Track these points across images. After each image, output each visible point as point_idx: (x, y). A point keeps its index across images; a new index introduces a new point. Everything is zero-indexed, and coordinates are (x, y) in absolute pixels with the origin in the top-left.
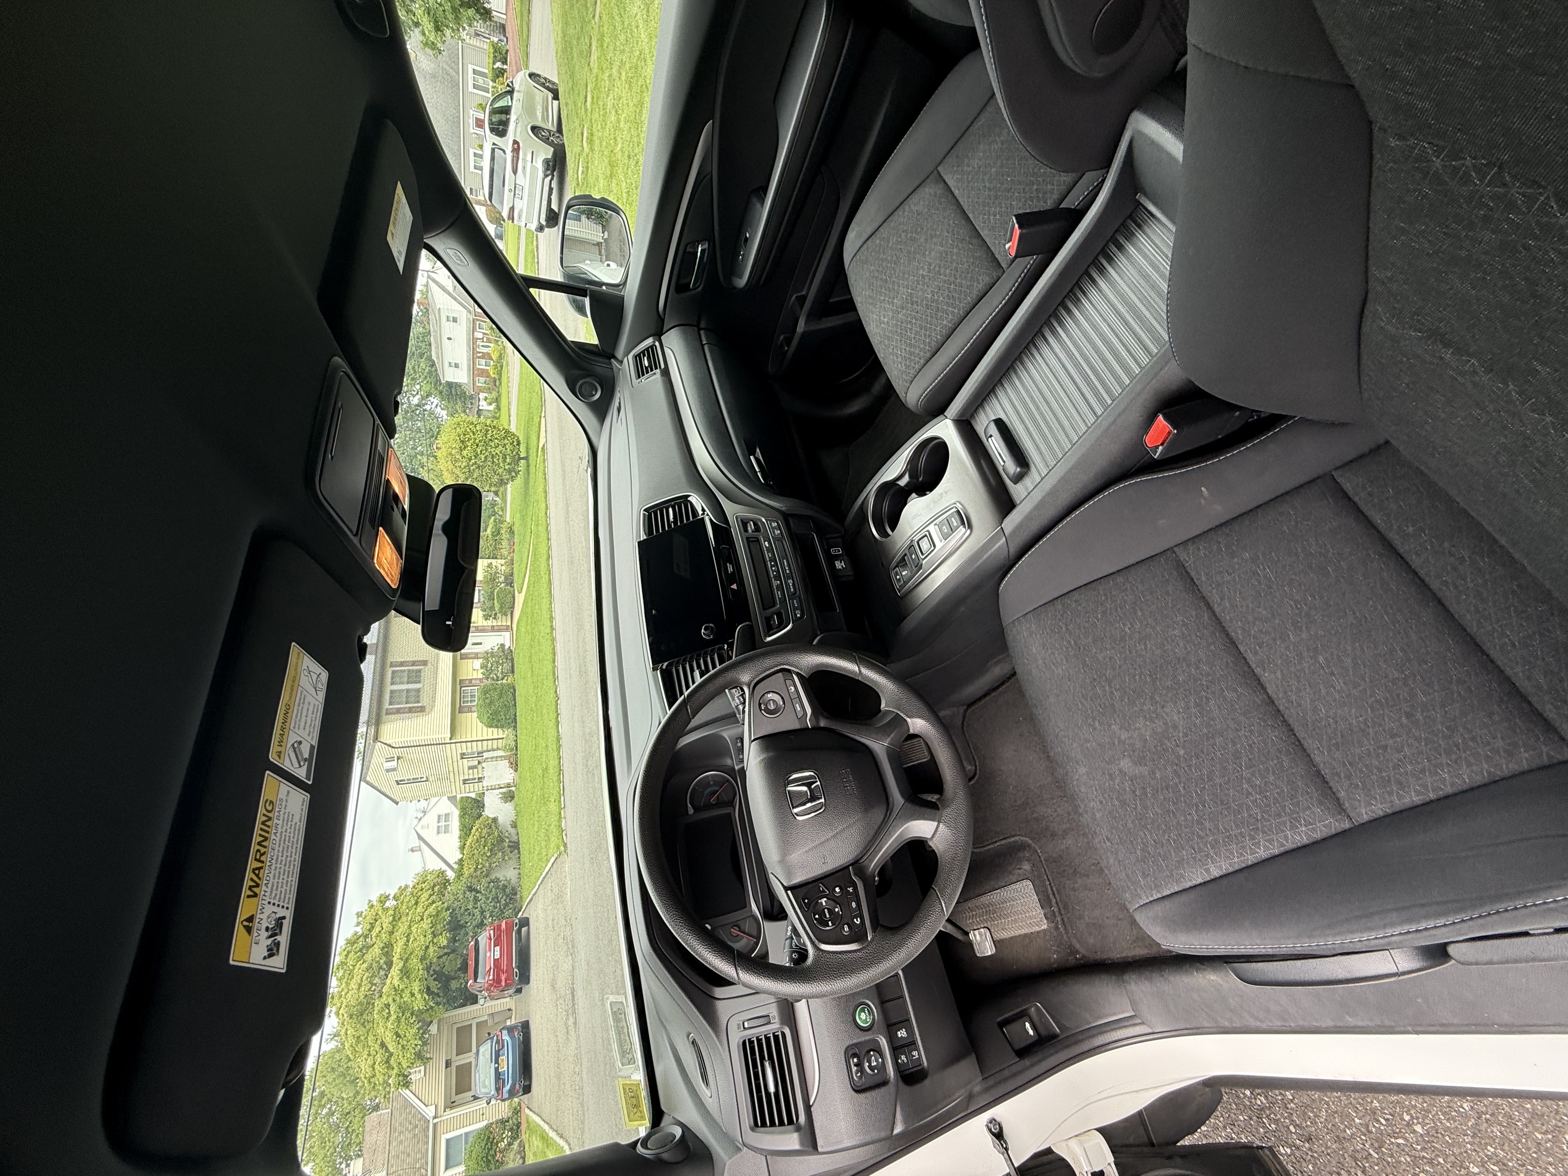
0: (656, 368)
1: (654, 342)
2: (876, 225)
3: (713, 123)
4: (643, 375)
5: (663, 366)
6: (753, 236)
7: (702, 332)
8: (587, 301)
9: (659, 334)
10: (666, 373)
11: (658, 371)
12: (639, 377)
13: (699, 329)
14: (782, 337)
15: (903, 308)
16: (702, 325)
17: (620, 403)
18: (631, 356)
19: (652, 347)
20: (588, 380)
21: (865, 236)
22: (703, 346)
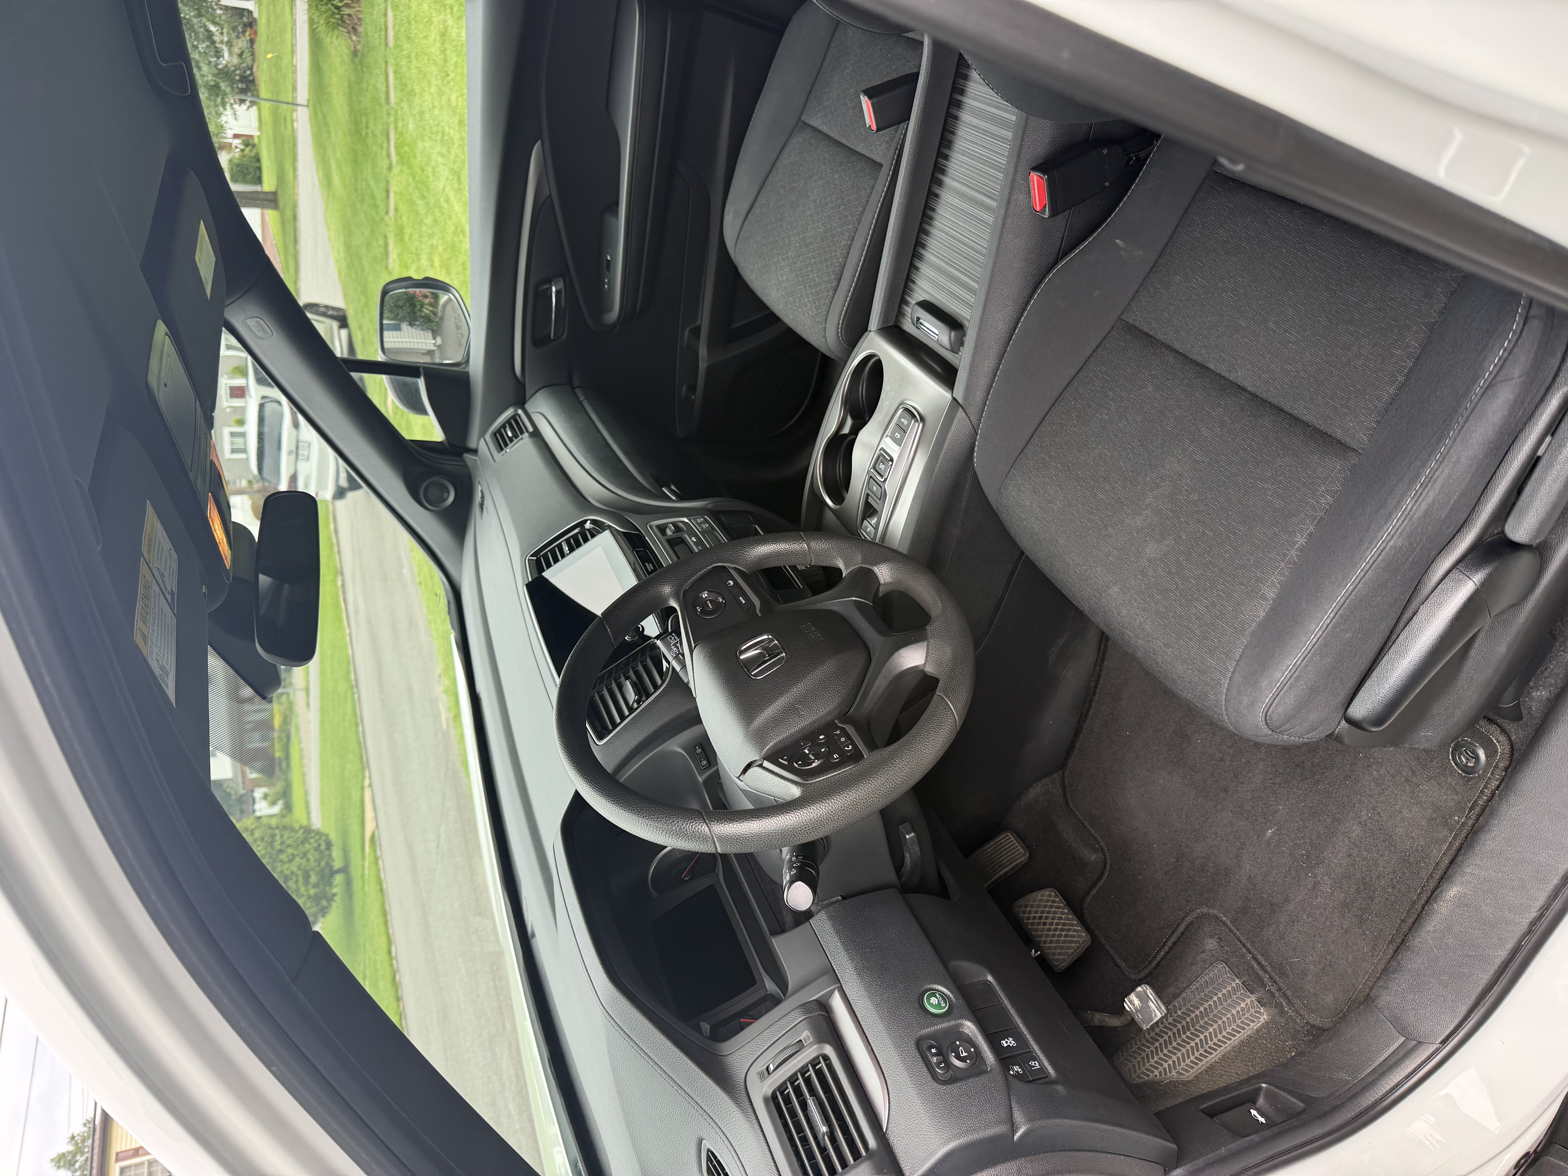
0: (522, 433)
1: (516, 410)
2: (751, 198)
3: (542, 143)
4: (506, 445)
5: (531, 429)
6: (614, 257)
7: (578, 391)
8: (421, 383)
9: (521, 401)
10: (536, 434)
11: (526, 434)
12: (502, 449)
13: (573, 389)
14: (684, 388)
15: (799, 256)
16: (576, 382)
17: (482, 493)
18: (488, 437)
19: (515, 417)
20: (436, 478)
21: (744, 212)
22: (581, 402)
